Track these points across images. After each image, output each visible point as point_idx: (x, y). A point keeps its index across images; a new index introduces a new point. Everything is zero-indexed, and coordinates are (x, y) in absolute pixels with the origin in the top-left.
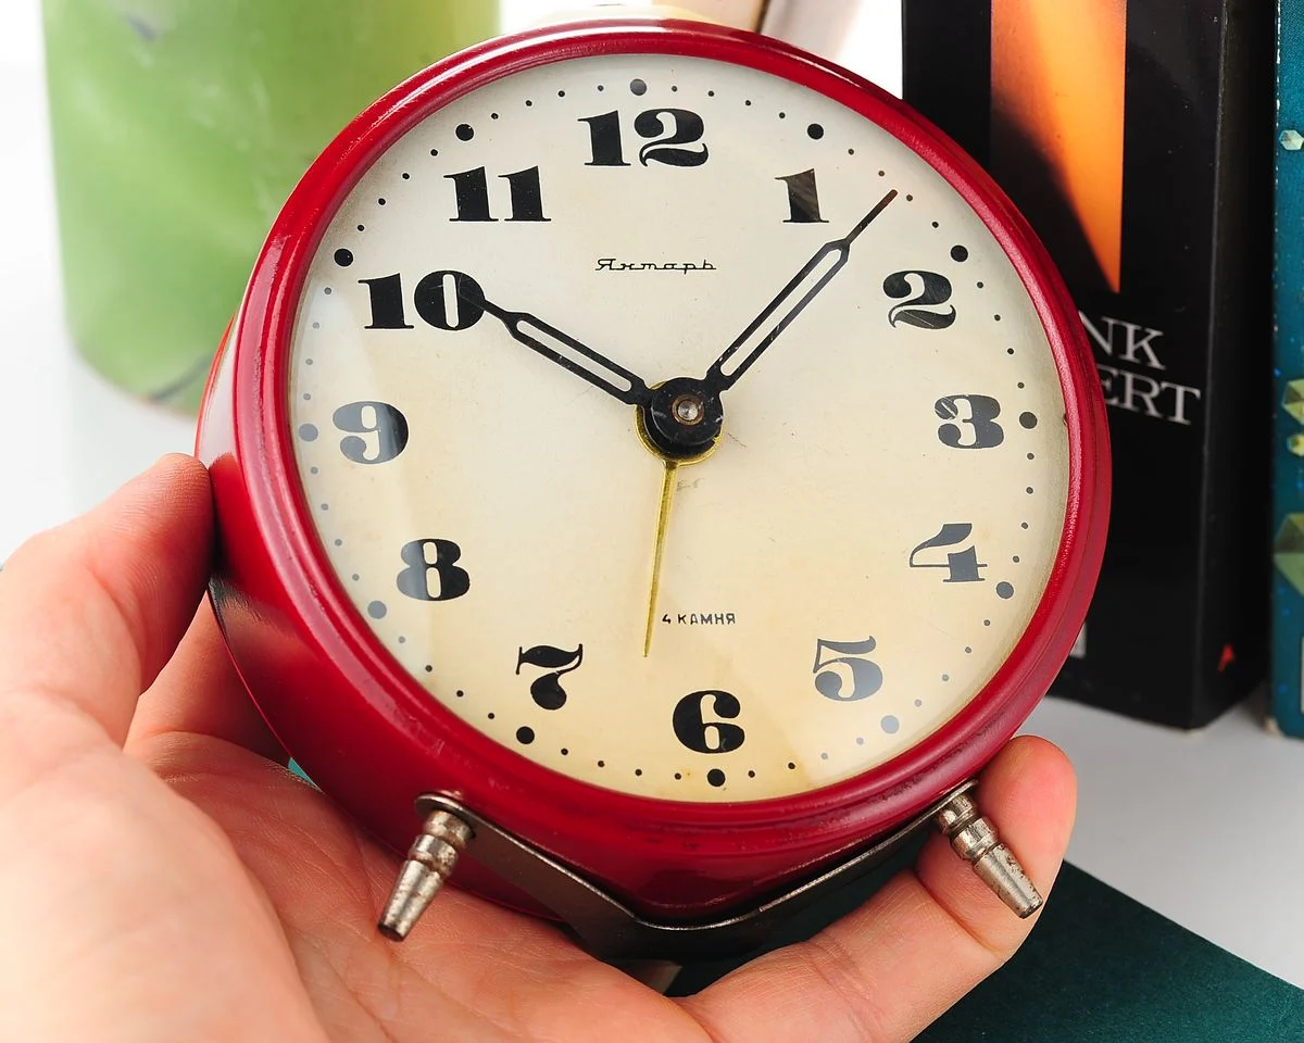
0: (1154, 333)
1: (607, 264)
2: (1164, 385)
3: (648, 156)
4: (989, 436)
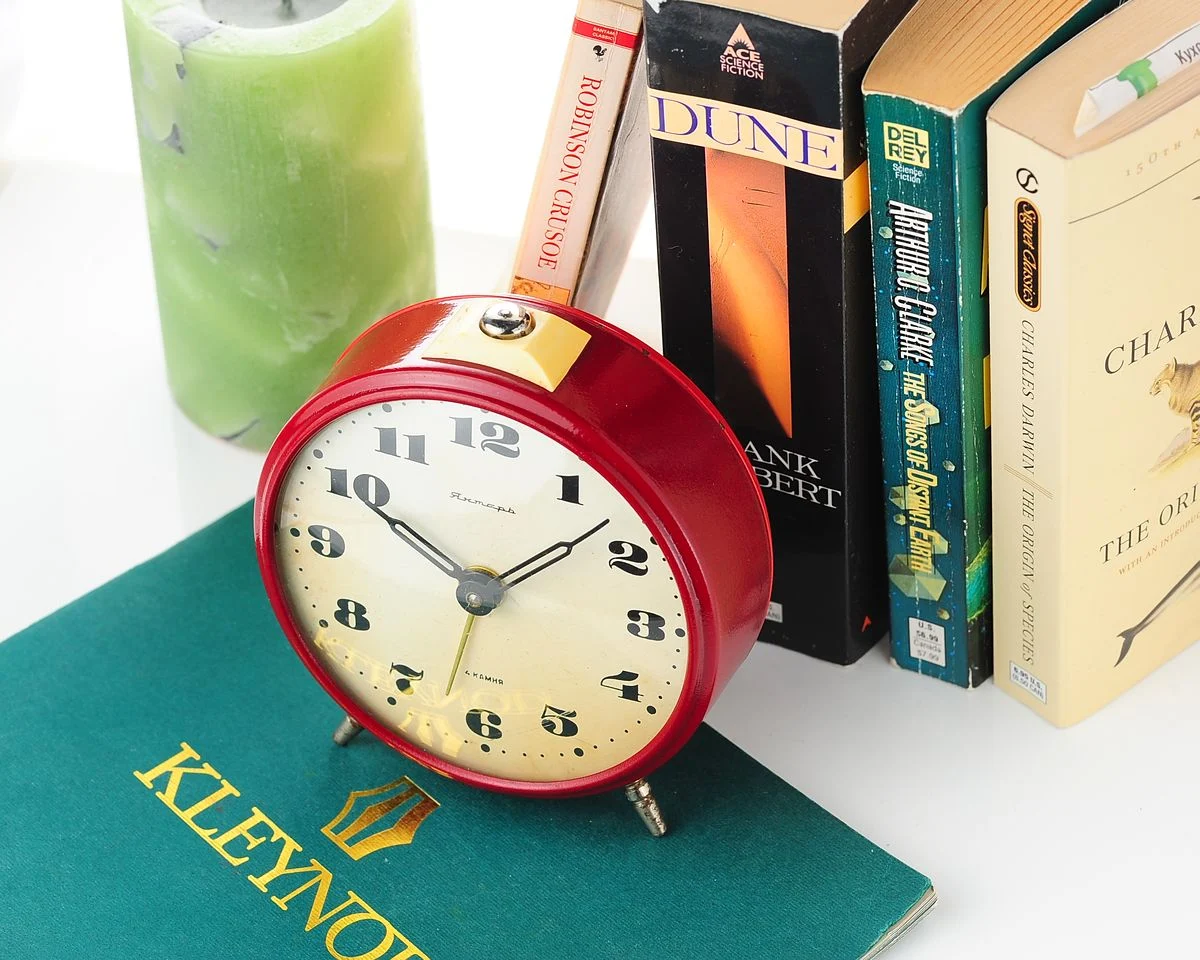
0: (813, 461)
2: (820, 487)
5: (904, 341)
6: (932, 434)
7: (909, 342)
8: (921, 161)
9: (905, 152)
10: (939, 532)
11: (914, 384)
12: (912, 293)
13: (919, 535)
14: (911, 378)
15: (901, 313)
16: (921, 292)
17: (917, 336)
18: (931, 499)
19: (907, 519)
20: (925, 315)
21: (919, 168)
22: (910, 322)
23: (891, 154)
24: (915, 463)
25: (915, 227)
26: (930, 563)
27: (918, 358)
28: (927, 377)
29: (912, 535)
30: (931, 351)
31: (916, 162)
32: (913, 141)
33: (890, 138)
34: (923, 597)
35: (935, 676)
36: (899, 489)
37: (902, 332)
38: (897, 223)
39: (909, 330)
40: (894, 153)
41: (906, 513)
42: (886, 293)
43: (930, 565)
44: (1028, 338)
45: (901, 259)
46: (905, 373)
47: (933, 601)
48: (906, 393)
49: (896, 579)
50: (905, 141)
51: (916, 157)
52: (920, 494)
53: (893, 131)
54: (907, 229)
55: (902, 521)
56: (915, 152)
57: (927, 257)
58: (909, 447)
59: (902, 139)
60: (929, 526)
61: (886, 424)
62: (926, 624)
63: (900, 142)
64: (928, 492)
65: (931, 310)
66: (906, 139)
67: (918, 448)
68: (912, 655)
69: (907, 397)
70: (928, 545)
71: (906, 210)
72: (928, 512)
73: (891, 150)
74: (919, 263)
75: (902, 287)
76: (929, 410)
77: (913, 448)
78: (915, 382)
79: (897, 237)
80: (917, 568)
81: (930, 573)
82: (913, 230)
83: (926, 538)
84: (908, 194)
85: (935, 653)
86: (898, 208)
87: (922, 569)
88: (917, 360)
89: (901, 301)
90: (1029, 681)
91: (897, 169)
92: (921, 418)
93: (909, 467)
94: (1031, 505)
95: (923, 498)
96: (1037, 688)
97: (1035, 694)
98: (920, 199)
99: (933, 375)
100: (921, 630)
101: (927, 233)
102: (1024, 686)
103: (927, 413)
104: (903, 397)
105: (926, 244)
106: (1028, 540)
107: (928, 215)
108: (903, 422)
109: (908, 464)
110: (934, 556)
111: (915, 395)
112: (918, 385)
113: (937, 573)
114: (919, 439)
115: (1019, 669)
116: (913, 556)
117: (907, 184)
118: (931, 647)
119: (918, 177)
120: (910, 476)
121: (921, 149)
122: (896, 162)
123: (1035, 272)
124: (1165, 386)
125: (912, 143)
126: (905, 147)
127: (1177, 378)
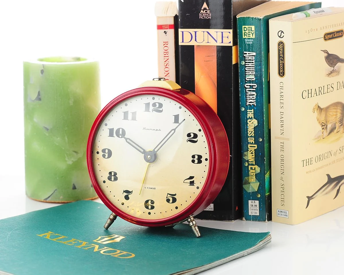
5: (248, 99)
6: (255, 130)
8: (253, 36)
9: (248, 34)
10: (257, 165)
11: (250, 114)
12: (250, 82)
13: (251, 168)
14: (250, 112)
15: (247, 89)
16: (253, 81)
17: (251, 96)
18: (255, 154)
19: (248, 163)
20: (253, 88)
21: (252, 39)
22: (249, 92)
23: (244, 36)
24: (250, 142)
25: (251, 59)
26: (255, 178)
27: (251, 104)
28: (254, 110)
29: (250, 168)
30: (255, 100)
31: (251, 37)
32: (250, 30)
33: (244, 31)
34: (252, 191)
35: (256, 220)
36: (245, 153)
37: (247, 96)
38: (246, 59)
39: (249, 95)
41: (248, 161)
42: (243, 84)
43: (255, 179)
44: (282, 88)
45: (247, 71)
46: (248, 111)
47: (256, 191)
48: (248, 118)
49: (245, 187)
51: (251, 35)
52: (252, 153)
53: (245, 28)
55: (247, 165)
56: (251, 34)
57: (254, 68)
58: (249, 137)
60: (254, 164)
61: (242, 131)
62: (253, 201)
63: (247, 32)
64: (254, 151)
65: (255, 86)
66: (249, 30)
67: (251, 137)
69: (248, 119)
70: (254, 171)
71: (248, 54)
72: (254, 159)
73: (244, 35)
74: (252, 71)
75: (247, 80)
76: (255, 121)
78: (251, 113)
79: (246, 64)
80: (251, 181)
81: (255, 181)
82: (250, 60)
83: (253, 169)
84: (249, 48)
85: (256, 211)
86: (246, 54)
87: (252, 181)
88: (251, 105)
89: (247, 86)
90: (283, 213)
91: (246, 40)
92: (252, 125)
93: (249, 145)
94: (283, 147)
95: (253, 154)
96: (286, 214)
97: (285, 217)
98: (252, 49)
99: (255, 108)
100: (252, 204)
101: (254, 60)
102: (281, 216)
103: (254, 123)
104: (247, 119)
105: (254, 64)
106: (282, 160)
107: (254, 54)
108: (247, 128)
109: (249, 143)
110: (256, 175)
111: (251, 117)
112: (251, 114)
113: (257, 181)
114: (252, 133)
115: (280, 211)
116: (250, 177)
117: (249, 45)
118: (255, 210)
119: (252, 41)
120: (249, 147)
121: (253, 32)
122: (246, 38)
123: (283, 64)
124: (315, 111)
125: (250, 31)
126: (248, 33)
127: (318, 110)
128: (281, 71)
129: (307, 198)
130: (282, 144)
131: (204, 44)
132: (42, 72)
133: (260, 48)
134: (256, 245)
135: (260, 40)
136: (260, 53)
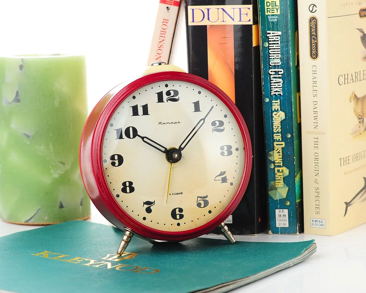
1: (160, 123)
3: (168, 100)
4: (230, 153)
5: (272, 88)
6: (282, 124)
7: (274, 88)
8: (277, 12)
9: (272, 10)
10: (285, 167)
12: (275, 67)
13: (278, 171)
14: (275, 103)
15: (271, 76)
16: (278, 65)
17: (276, 84)
18: (282, 153)
19: (274, 165)
20: (279, 75)
21: (276, 15)
22: (274, 79)
23: (267, 13)
24: (277, 139)
25: (276, 39)
27: (277, 93)
28: (280, 100)
29: (276, 171)
30: (281, 89)
31: (276, 13)
33: (267, 6)
34: (280, 198)
35: (285, 233)
36: (271, 153)
37: (272, 84)
38: (270, 40)
39: (274, 83)
40: (268, 12)
41: (274, 162)
42: (266, 70)
43: (283, 183)
44: (314, 72)
45: (271, 54)
46: (273, 101)
47: (284, 199)
48: (273, 110)
49: (271, 193)
50: (272, 6)
51: (276, 11)
52: (279, 152)
53: (268, 3)
54: (273, 41)
55: (272, 167)
56: (275, 9)
57: (279, 50)
58: (274, 133)
59: (271, 6)
60: (282, 165)
61: (266, 126)
62: (281, 210)
63: (270, 7)
64: (281, 150)
65: (281, 71)
66: (272, 5)
67: (278, 133)
68: (277, 227)
69: (274, 112)
70: (281, 174)
71: (272, 33)
72: (281, 159)
73: (267, 11)
74: (277, 54)
75: (271, 65)
76: (281, 114)
77: (276, 133)
79: (270, 45)
80: (278, 186)
81: (283, 186)
82: (275, 41)
83: (281, 171)
84: (273, 26)
85: (284, 222)
86: (270, 33)
87: (280, 186)
88: (277, 95)
89: (271, 72)
90: (318, 223)
91: (269, 18)
92: (279, 119)
93: (274, 143)
94: (317, 143)
95: (279, 154)
96: (322, 223)
97: (321, 227)
98: (277, 27)
99: (282, 99)
100: (280, 214)
101: (279, 41)
102: (316, 226)
103: (280, 116)
104: (272, 112)
105: (279, 45)
106: (316, 159)
107: (280, 33)
108: (272, 123)
109: (274, 141)
110: (284, 178)
111: (276, 110)
112: (277, 105)
113: (285, 185)
114: (278, 128)
115: (314, 220)
116: (276, 181)
117: (273, 23)
118: (283, 220)
119: (276, 19)
120: (275, 145)
121: (277, 7)
122: (269, 15)
123: (317, 44)
124: (352, 101)
125: (274, 6)
126: (272, 8)
127: (355, 99)
128: (314, 52)
129: (345, 204)
130: (316, 140)
131: (219, 23)
132: (21, 67)
133: (287, 26)
134: (301, 254)
135: (287, 17)
136: (287, 33)
